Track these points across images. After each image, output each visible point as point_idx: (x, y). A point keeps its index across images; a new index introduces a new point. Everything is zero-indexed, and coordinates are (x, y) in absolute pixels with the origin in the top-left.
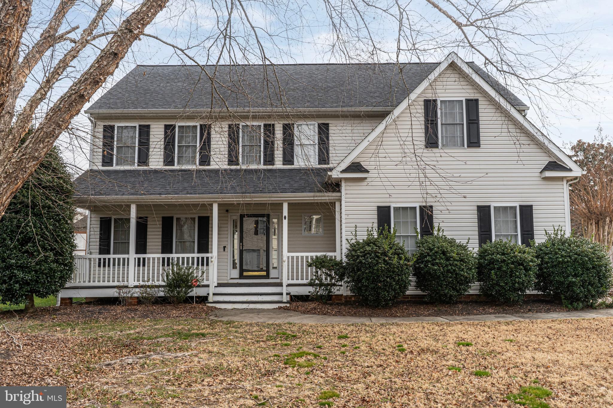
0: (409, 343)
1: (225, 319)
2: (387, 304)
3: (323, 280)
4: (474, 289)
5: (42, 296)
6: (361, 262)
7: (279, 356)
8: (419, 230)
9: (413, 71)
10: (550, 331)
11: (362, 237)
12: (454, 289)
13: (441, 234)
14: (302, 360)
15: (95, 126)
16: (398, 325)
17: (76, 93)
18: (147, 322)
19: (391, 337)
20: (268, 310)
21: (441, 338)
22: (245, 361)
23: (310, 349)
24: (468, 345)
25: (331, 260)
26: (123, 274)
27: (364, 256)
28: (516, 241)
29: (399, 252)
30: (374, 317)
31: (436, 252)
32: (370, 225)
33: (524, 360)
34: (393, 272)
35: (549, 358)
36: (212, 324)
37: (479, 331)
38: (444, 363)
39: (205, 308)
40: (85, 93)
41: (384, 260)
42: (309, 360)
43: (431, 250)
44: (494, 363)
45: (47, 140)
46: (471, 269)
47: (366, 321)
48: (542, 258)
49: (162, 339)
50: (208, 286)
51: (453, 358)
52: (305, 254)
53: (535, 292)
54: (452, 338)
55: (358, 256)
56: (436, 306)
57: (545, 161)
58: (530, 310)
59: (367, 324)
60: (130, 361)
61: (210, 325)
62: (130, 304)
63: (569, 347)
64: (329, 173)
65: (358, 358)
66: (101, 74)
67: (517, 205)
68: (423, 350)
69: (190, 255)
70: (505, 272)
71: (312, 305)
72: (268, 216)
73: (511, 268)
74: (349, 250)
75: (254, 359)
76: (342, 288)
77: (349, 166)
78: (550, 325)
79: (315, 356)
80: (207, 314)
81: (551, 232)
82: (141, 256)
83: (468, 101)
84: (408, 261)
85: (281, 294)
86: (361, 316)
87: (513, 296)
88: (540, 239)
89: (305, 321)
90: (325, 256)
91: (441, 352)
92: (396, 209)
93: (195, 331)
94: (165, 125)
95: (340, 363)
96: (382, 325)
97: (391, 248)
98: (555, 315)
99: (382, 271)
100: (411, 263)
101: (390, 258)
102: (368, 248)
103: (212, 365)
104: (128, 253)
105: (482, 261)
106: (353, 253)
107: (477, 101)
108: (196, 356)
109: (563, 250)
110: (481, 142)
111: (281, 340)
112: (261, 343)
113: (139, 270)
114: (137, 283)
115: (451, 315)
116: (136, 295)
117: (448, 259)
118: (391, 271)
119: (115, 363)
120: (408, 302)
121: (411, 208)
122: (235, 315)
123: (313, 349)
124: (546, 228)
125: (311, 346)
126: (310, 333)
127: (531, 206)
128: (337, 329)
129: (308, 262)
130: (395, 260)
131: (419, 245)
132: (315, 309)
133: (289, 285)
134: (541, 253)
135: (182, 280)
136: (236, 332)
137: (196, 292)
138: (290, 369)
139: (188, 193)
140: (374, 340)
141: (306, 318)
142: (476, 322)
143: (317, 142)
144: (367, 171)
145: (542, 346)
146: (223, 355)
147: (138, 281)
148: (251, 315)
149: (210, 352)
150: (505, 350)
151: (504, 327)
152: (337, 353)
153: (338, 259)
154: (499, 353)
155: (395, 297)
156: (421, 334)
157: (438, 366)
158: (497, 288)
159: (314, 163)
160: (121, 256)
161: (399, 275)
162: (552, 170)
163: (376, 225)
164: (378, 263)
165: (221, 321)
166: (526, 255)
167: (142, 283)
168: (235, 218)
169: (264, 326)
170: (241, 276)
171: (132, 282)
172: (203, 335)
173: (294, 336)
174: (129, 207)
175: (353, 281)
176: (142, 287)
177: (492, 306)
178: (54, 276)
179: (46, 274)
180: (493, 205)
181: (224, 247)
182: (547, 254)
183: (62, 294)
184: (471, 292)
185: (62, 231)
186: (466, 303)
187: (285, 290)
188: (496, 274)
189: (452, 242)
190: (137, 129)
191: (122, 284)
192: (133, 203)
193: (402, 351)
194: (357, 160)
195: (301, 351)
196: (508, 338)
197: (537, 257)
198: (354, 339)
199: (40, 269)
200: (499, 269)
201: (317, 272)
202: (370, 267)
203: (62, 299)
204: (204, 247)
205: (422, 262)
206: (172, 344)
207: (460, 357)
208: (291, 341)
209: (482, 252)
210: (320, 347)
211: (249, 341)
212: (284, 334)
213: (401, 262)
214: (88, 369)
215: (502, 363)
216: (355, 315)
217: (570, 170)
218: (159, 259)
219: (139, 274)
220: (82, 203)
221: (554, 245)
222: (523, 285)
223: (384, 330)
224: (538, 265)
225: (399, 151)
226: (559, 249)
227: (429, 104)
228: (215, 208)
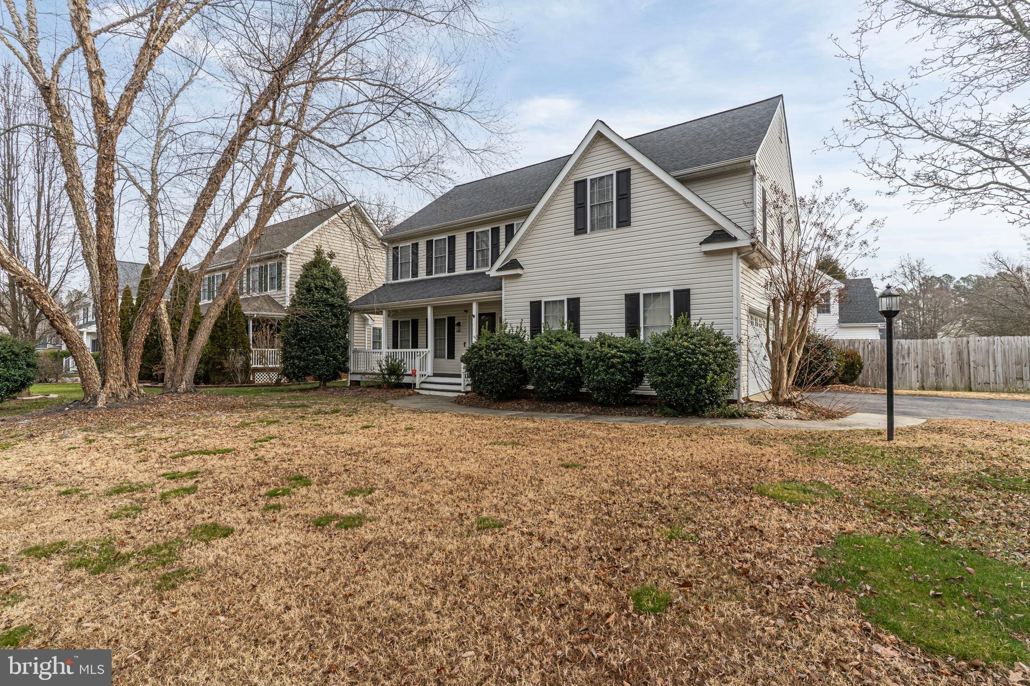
8: (566, 324)
39: (412, 393)
50: (415, 375)
57: (710, 230)
72: (493, 315)
77: (505, 264)
83: (618, 173)
92: (546, 303)
107: (628, 171)
110: (632, 220)
121: (560, 301)
135: (395, 370)
144: (522, 267)
180: (643, 292)
190: (411, 247)
194: (513, 257)
203: (351, 381)
217: (735, 239)
227: (580, 186)
228: (430, 311)
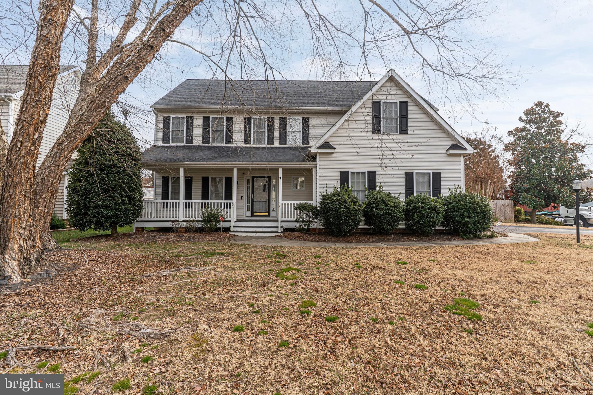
0: (363, 261)
1: (240, 243)
2: (346, 234)
3: (305, 219)
4: (402, 225)
5: (121, 226)
6: (329, 207)
7: (273, 271)
8: (367, 187)
9: (363, 86)
10: (457, 254)
11: (330, 191)
12: (389, 225)
13: (381, 190)
14: (288, 274)
15: (157, 116)
16: (353, 248)
17: (121, 75)
18: (189, 244)
19: (350, 257)
20: (269, 237)
21: (384, 258)
22: (248, 274)
23: (295, 265)
24: (404, 264)
25: (310, 205)
26: (176, 213)
27: (332, 203)
28: (430, 195)
29: (354, 201)
30: (337, 242)
31: (379, 201)
32: (336, 183)
33: (448, 276)
34: (351, 214)
35: (465, 274)
36: (231, 246)
37: (409, 253)
38: (391, 277)
39: (228, 235)
40: (129, 76)
41: (345, 206)
42: (294, 274)
43: (375, 200)
44: (427, 279)
45: (99, 110)
46: (401, 212)
47: (332, 245)
48: (447, 206)
49: (194, 257)
50: (230, 221)
51: (396, 274)
52: (293, 202)
53: (441, 228)
54: (392, 258)
55: (328, 203)
56: (377, 236)
57: (450, 143)
58: (438, 239)
59: (333, 247)
60: (165, 273)
61: (229, 246)
62: (181, 232)
63: (475, 266)
64: (310, 149)
65: (329, 273)
66: (141, 62)
67: (431, 172)
68: (374, 267)
69: (219, 201)
70: (424, 215)
71: (297, 234)
72: (269, 178)
73: (428, 212)
74: (322, 199)
75: (254, 273)
76: (317, 224)
77: (323, 145)
78: (456, 249)
79: (298, 271)
80: (229, 239)
81: (453, 189)
82: (188, 201)
83: (401, 103)
84: (361, 207)
85: (277, 227)
86: (329, 242)
87: (428, 230)
88: (445, 193)
89: (292, 245)
90: (306, 203)
91: (387, 268)
92: (353, 173)
93: (219, 251)
94: (204, 117)
95: (316, 277)
96: (343, 248)
97: (349, 198)
98: (455, 243)
99: (344, 213)
100: (362, 208)
101: (349, 205)
102: (334, 198)
103: (224, 277)
104: (179, 199)
105: (408, 207)
106: (325, 201)
107: (406, 103)
108: (214, 270)
109: (462, 201)
110: (409, 131)
111: (275, 259)
112: (262, 260)
113: (186, 211)
114: (184, 219)
115: (388, 242)
116: (183, 226)
117: (386, 206)
118: (349, 213)
119: (153, 275)
120: (359, 233)
121: (362, 173)
122: (247, 240)
123: (297, 265)
124: (450, 187)
125: (296, 263)
126: (295, 253)
127: (440, 173)
128: (313, 251)
129: (294, 206)
130: (352, 206)
131: (367, 197)
132: (299, 237)
133: (282, 221)
134: (446, 203)
135: (213, 217)
136: (245, 252)
137: (222, 225)
138: (280, 281)
139: (217, 161)
140: (339, 259)
141: (293, 243)
142: (406, 247)
143: (301, 130)
144: (334, 148)
145: (456, 265)
146: (234, 269)
147: (186, 217)
148: (258, 240)
149: (225, 267)
150: (432, 268)
151: (425, 251)
152: (314, 269)
153: (314, 205)
154: (428, 270)
155: (351, 230)
156: (370, 255)
157: (387, 280)
158: (418, 225)
159: (299, 143)
160: (175, 201)
161: (354, 216)
162: (454, 149)
163: (339, 184)
164: (341, 208)
165: (237, 244)
166: (438, 204)
167: (187, 219)
168: (248, 178)
169: (265, 248)
170: (253, 216)
171: (182, 218)
172: (223, 254)
173: (284, 256)
174: (179, 169)
175: (324, 219)
176: (187, 221)
177: (413, 236)
178: (129, 213)
179: (123, 212)
180: (415, 171)
181: (242, 197)
182: (450, 203)
183: (136, 225)
184: (401, 227)
185: (133, 184)
186: (396, 234)
187: (279, 224)
188: (417, 216)
189: (389, 195)
190: (185, 119)
191: (174, 219)
192: (182, 166)
193: (359, 267)
194: (328, 141)
195: (288, 267)
196: (431, 259)
197: (444, 205)
198: (325, 258)
199: (119, 208)
200: (420, 212)
201: (300, 213)
202: (335, 210)
203: (137, 228)
204: (229, 196)
205: (369, 208)
206: (199, 260)
207: (401, 273)
208: (282, 259)
209: (408, 202)
210: (302, 264)
211: (253, 258)
212: (277, 254)
213: (356, 207)
214: (132, 279)
215: (432, 278)
216: (325, 241)
217: (466, 149)
218: (199, 203)
219: (186, 213)
220: (149, 167)
221: (456, 198)
222: (435, 223)
223: (345, 252)
224: (445, 211)
225: (363, 122)
226: (459, 200)
227: (376, 105)
228: (235, 171)
